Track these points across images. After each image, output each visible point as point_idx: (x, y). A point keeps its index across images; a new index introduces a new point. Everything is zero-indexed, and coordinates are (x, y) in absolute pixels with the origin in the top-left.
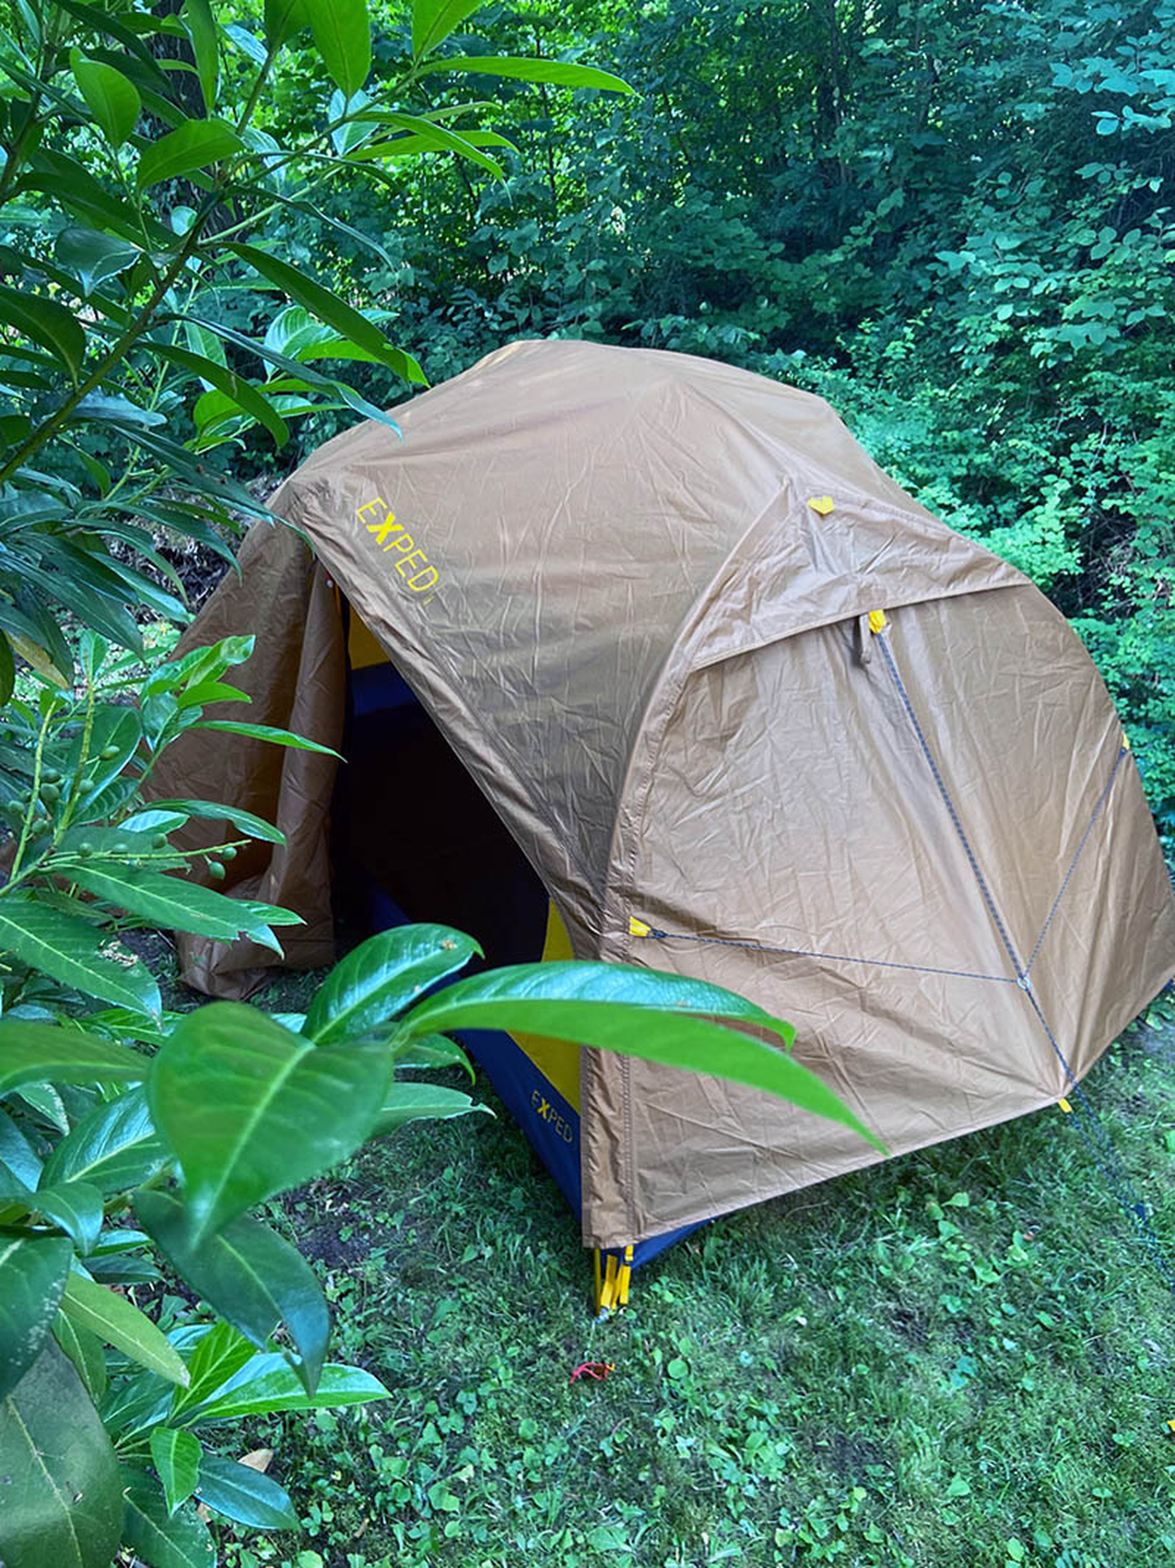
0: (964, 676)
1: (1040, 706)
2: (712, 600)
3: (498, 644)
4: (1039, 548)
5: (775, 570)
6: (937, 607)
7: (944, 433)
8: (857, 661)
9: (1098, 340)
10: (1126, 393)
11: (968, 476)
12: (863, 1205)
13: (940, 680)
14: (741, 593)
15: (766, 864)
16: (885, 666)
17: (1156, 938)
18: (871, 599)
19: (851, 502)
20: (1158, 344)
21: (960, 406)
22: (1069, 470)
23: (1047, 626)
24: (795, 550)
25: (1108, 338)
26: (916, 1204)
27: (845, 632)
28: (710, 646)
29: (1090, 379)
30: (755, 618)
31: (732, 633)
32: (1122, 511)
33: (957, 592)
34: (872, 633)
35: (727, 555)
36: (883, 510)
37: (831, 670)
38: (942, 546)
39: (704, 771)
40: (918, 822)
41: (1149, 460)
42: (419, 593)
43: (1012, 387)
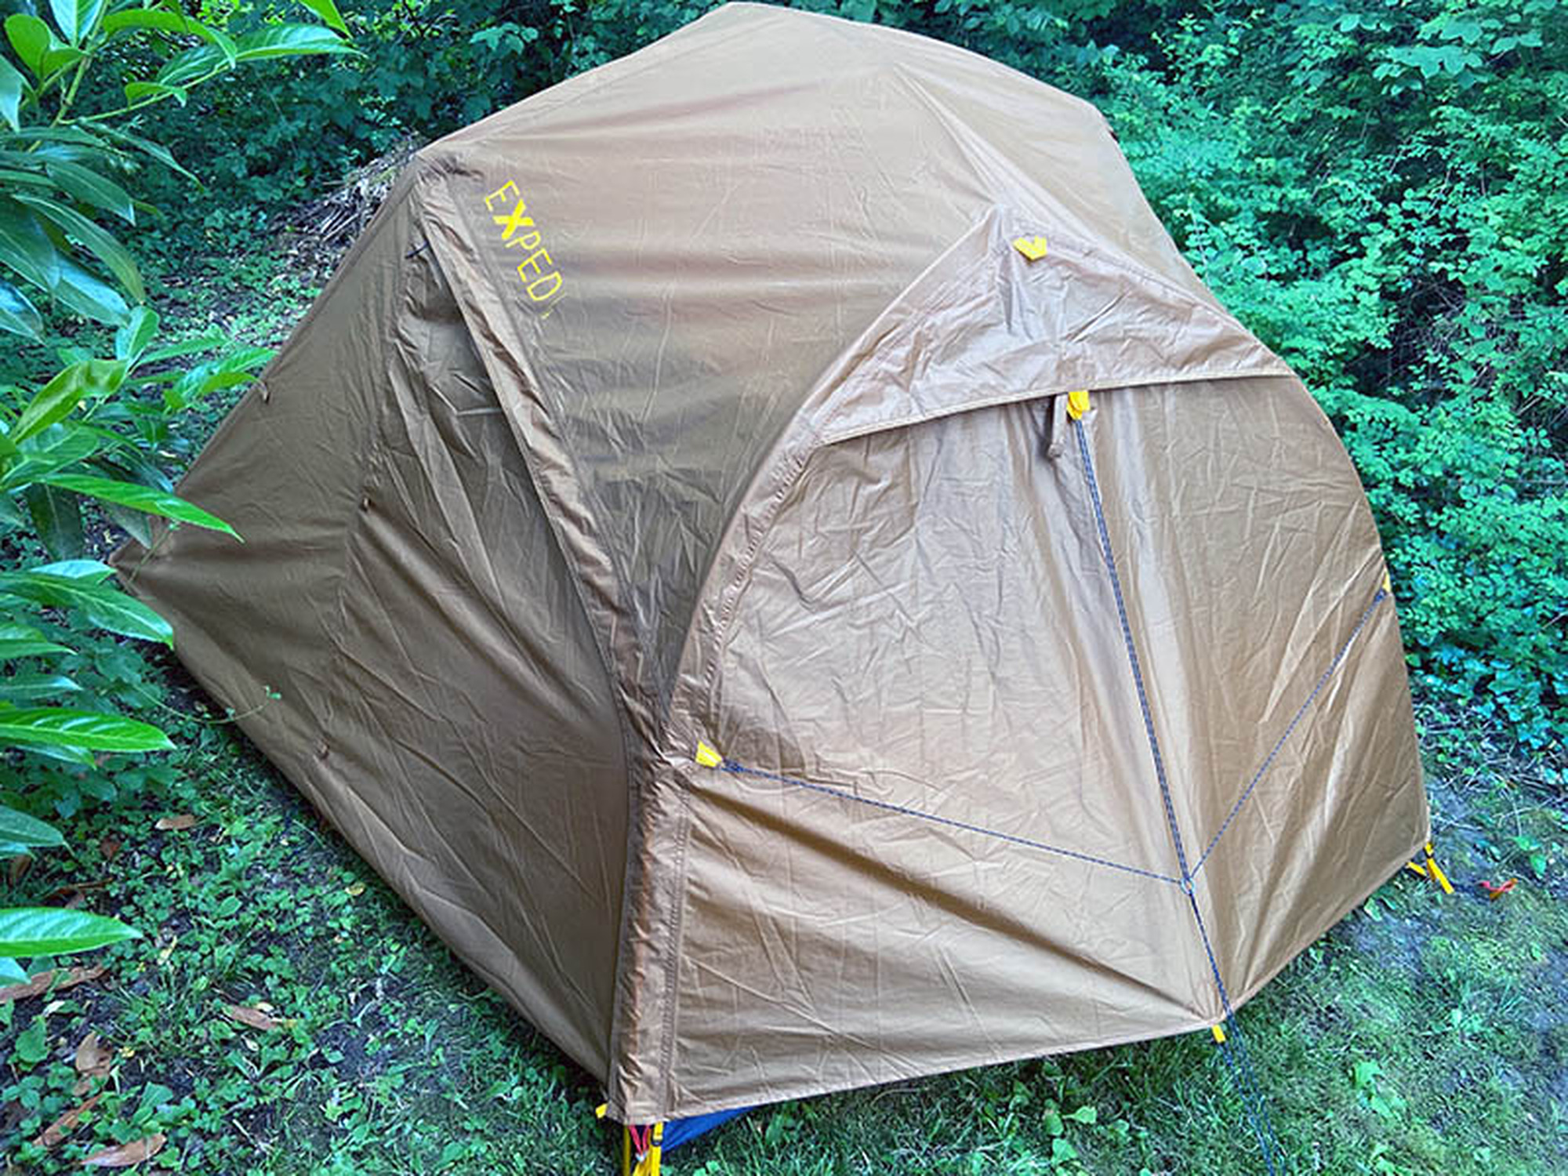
0: (1184, 483)
1: (1277, 530)
2: (860, 357)
3: (614, 377)
4: (1344, 308)
5: (955, 325)
6: (1162, 393)
7: (1258, 160)
8: (1045, 451)
9: (1454, 69)
10: (1478, 136)
11: (1280, 212)
12: (971, 1098)
13: (1153, 486)
14: (901, 352)
15: (884, 695)
16: (1080, 463)
17: (1387, 821)
18: (1075, 376)
19: (1071, 247)
20: (1528, 80)
21: (1282, 129)
22: (1396, 219)
23: (1305, 431)
24: (983, 304)
25: (1467, 66)
26: (1032, 1110)
27: (1036, 413)
28: (848, 416)
29: (1440, 113)
30: (918, 384)
31: (881, 400)
32: (1451, 277)
33: (1192, 376)
34: (1069, 419)
35: (893, 299)
36: (1110, 261)
37: (1010, 459)
38: (1181, 314)
39: (822, 571)
40: (1093, 663)
41: (1491, 222)
42: (536, 304)
43: (1346, 113)
